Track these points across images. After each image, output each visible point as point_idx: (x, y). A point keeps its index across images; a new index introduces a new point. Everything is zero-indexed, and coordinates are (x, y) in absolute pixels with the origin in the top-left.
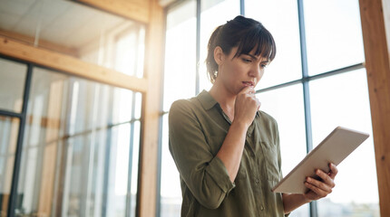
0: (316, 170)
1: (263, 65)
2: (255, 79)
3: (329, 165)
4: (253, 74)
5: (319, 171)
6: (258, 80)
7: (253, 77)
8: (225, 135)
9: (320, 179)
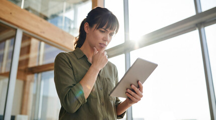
0: (131, 85)
1: (111, 35)
2: (107, 42)
3: (138, 82)
4: (105, 40)
5: (133, 86)
6: (108, 43)
7: (105, 41)
8: (87, 71)
9: (133, 91)
